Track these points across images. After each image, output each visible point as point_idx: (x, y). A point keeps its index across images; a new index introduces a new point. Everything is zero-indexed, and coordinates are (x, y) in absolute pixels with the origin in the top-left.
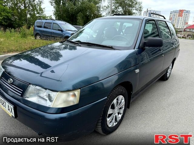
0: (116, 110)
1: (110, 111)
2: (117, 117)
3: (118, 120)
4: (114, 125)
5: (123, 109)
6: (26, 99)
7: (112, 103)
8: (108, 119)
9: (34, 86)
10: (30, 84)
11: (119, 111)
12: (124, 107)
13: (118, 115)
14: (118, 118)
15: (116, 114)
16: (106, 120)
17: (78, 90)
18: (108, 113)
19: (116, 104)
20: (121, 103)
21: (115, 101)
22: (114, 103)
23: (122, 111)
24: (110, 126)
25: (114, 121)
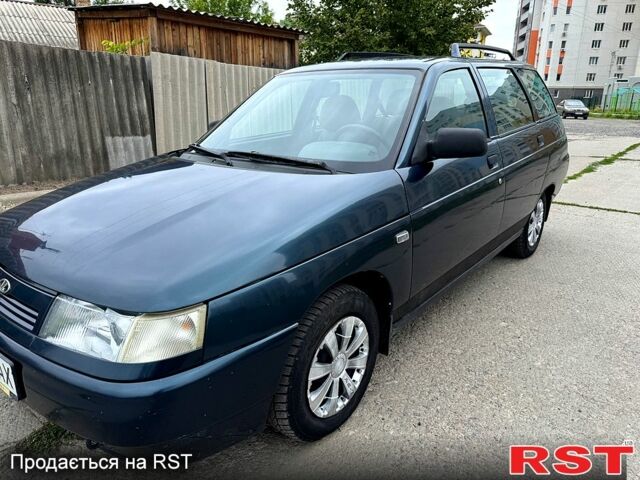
0: (340, 363)
1: (316, 371)
2: (346, 385)
3: (350, 390)
4: (338, 409)
5: (366, 354)
6: (49, 339)
7: (321, 347)
8: (312, 397)
9: (71, 300)
10: (59, 294)
11: (351, 364)
12: (366, 348)
13: (347, 376)
14: (349, 385)
15: (341, 376)
16: (307, 400)
17: (200, 308)
18: (312, 378)
19: (336, 346)
20: (355, 341)
21: (330, 339)
22: (325, 346)
23: (361, 363)
24: (322, 413)
25: (335, 396)
